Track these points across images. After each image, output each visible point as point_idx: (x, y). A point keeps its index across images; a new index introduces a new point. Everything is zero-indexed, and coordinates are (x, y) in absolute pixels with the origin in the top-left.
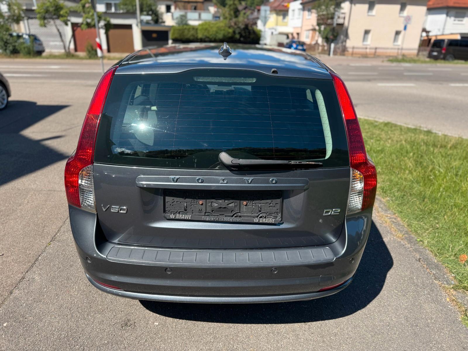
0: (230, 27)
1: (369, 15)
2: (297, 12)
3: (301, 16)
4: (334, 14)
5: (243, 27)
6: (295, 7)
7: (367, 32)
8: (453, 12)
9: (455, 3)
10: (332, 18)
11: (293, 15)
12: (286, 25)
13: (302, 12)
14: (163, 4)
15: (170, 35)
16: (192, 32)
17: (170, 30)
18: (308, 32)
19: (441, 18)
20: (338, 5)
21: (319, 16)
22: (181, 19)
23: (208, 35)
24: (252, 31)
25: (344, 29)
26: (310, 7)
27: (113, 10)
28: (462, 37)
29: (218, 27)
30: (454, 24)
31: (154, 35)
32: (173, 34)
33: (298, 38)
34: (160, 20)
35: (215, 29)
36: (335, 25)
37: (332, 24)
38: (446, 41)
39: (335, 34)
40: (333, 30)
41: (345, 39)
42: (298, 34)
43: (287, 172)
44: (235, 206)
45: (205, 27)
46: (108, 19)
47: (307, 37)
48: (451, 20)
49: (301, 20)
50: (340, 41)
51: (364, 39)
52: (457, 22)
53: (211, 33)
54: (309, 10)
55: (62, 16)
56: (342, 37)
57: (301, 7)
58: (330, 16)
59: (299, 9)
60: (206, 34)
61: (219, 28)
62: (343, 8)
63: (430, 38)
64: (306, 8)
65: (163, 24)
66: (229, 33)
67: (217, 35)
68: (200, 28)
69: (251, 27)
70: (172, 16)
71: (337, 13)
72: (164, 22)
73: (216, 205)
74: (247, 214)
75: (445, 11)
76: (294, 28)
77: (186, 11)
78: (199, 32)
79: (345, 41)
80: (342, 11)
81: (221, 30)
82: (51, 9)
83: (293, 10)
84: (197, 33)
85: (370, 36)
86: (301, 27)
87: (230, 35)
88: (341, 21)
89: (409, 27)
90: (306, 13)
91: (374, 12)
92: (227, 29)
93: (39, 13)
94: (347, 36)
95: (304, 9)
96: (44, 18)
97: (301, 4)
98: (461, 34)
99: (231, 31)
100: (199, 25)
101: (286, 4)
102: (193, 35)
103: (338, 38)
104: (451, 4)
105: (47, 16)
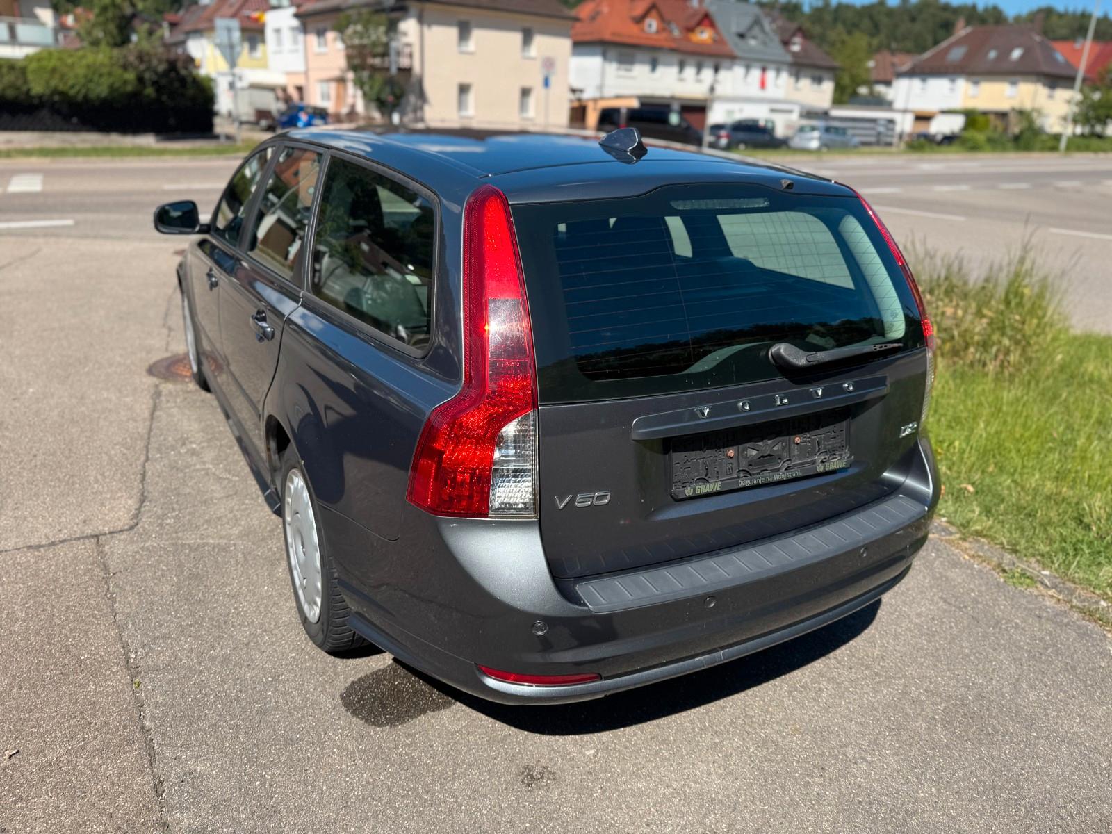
0: (125, 67)
1: (462, 53)
2: (287, 35)
3: (301, 47)
4: (387, 45)
5: (162, 68)
6: (280, 21)
7: (464, 89)
8: (612, 52)
9: (614, 34)
10: (385, 54)
11: (279, 42)
12: (264, 65)
13: (301, 37)
16: (9, 78)
18: (325, 85)
19: (593, 62)
20: (392, 27)
21: (348, 47)
23: (61, 87)
24: (189, 80)
25: (414, 80)
26: (321, 26)
28: (643, 104)
29: (88, 66)
30: (619, 77)
33: (302, 98)
35: (81, 71)
36: (394, 70)
37: (388, 69)
38: (624, 111)
39: (398, 91)
40: (390, 82)
41: (419, 103)
42: (300, 89)
44: (783, 449)
47: (326, 96)
48: (612, 68)
49: (301, 55)
50: (409, 109)
51: (461, 104)
52: (622, 73)
53: (70, 82)
54: (321, 33)
56: (412, 99)
57: (295, 23)
58: (379, 50)
59: (293, 29)
60: (55, 83)
61: (93, 69)
62: (405, 34)
63: (584, 104)
64: (310, 27)
66: (125, 82)
67: (91, 86)
68: (33, 66)
69: (186, 68)
71: (394, 45)
73: (754, 453)
75: (599, 49)
76: (288, 73)
78: (30, 77)
79: (421, 108)
80: (405, 40)
81: (101, 75)
83: (278, 31)
84: (26, 81)
85: (471, 97)
86: (306, 73)
87: (129, 88)
88: (404, 62)
89: (553, 80)
90: (313, 39)
91: (471, 45)
92: (118, 71)
94: (422, 96)
95: (305, 29)
97: (297, 16)
98: (640, 98)
99: (130, 76)
100: (28, 58)
101: (255, 15)
103: (403, 101)
104: (607, 36)
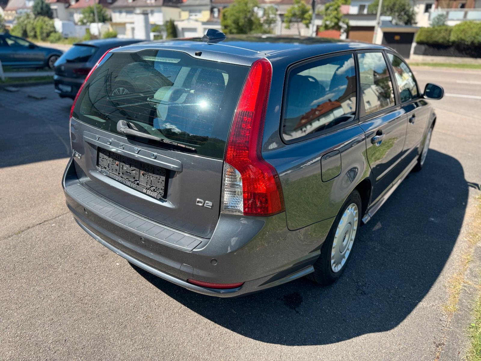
14: (422, 3)
15: (416, 38)
17: (417, 32)
22: (438, 19)
27: (365, 12)
31: (397, 38)
32: (420, 35)
34: (413, 21)
43: (166, 150)
44: (136, 174)
45: (462, 28)
46: (347, 21)
53: (468, 35)
55: (305, 19)
60: (462, 36)
65: (414, 25)
68: (454, 29)
70: (429, 16)
72: (416, 23)
73: (125, 168)
74: (143, 184)
77: (449, 10)
78: (452, 34)
82: (298, 13)
84: (450, 35)
93: (287, 17)
96: (290, 21)
100: (456, 26)
102: (444, 38)
105: (293, 19)
